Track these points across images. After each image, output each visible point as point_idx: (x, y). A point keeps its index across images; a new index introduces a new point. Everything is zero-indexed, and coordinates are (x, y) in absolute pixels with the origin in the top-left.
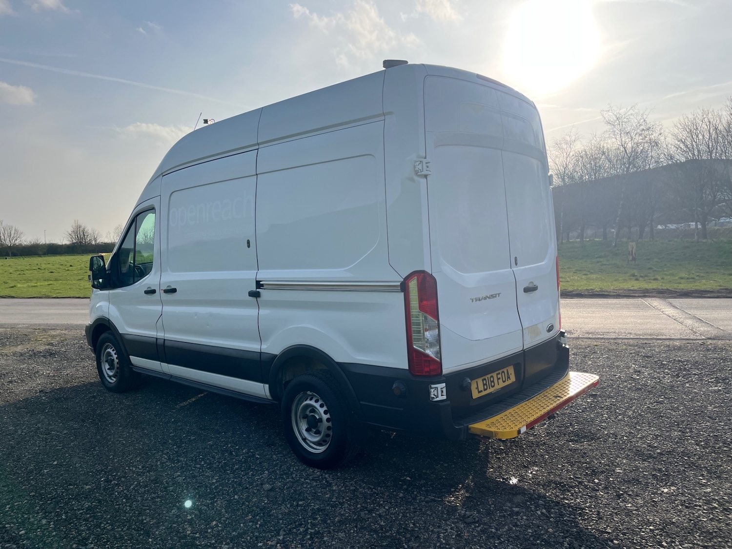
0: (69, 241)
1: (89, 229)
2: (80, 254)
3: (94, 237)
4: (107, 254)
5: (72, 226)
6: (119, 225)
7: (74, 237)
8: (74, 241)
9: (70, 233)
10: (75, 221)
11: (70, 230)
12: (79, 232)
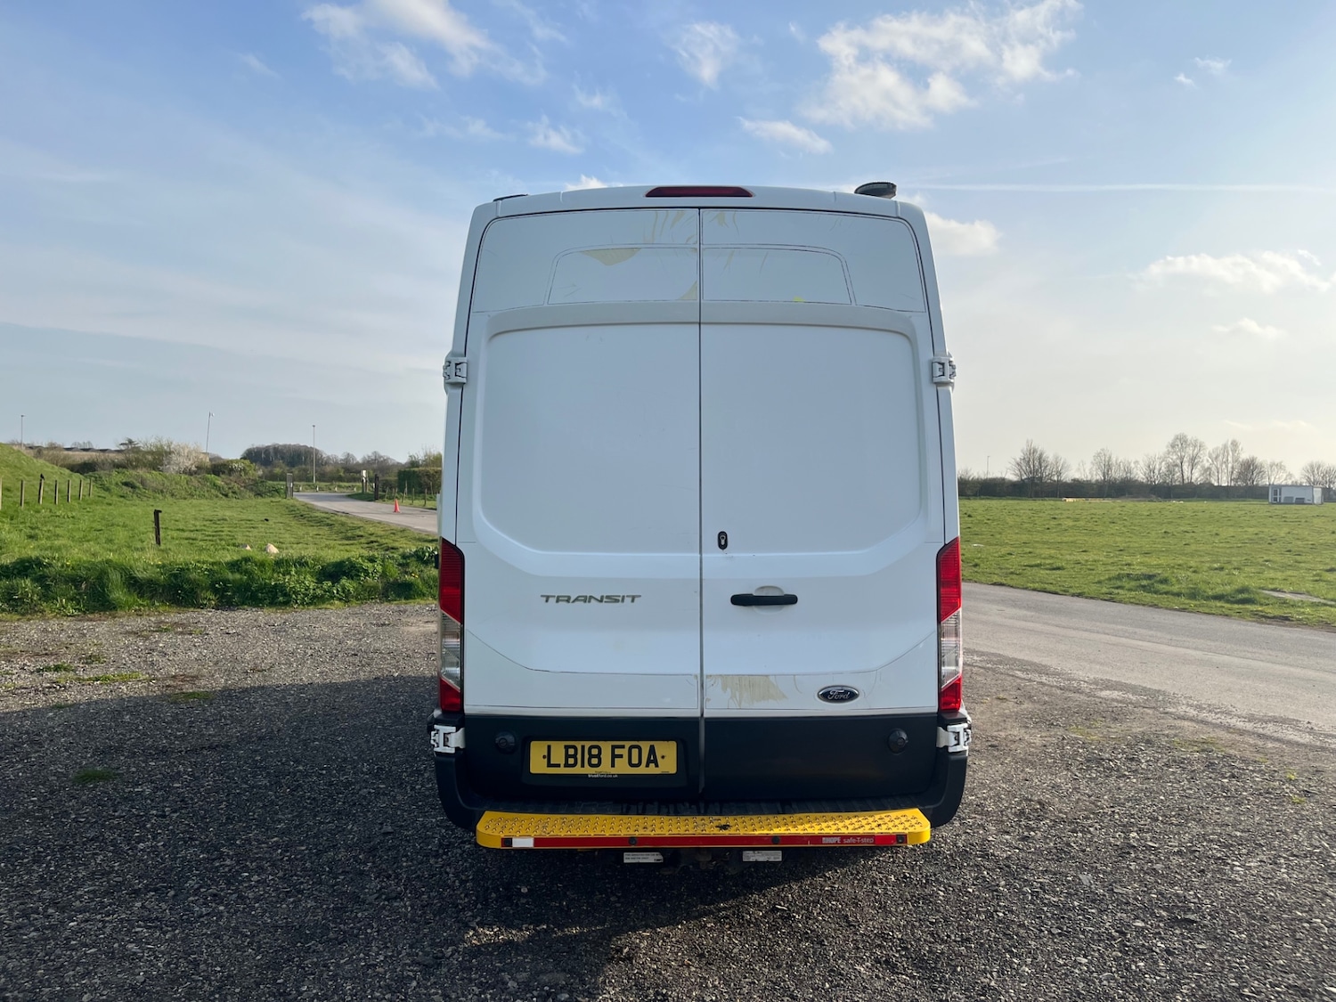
0: (1016, 475)
1: (1050, 456)
2: (1031, 497)
3: (1057, 468)
4: (1075, 500)
5: (1022, 451)
6: (1103, 450)
7: (1024, 468)
8: (1024, 477)
9: (1018, 460)
10: (1027, 442)
11: (1019, 456)
12: (1033, 460)
